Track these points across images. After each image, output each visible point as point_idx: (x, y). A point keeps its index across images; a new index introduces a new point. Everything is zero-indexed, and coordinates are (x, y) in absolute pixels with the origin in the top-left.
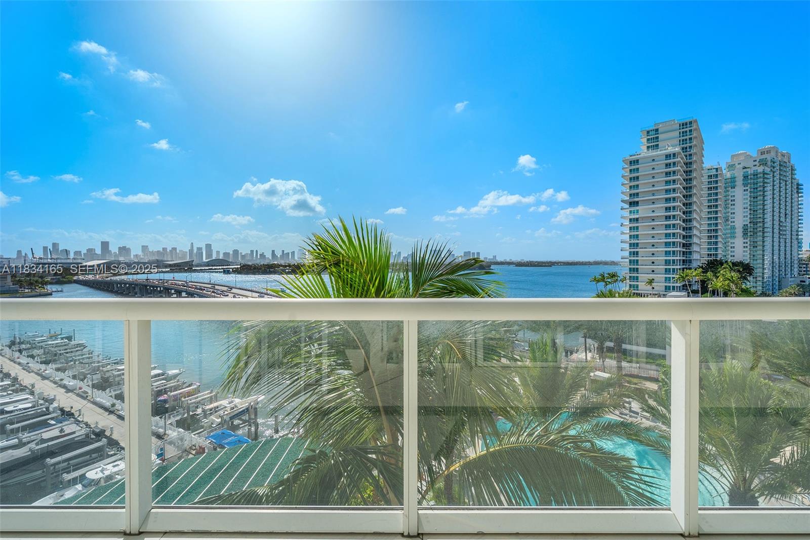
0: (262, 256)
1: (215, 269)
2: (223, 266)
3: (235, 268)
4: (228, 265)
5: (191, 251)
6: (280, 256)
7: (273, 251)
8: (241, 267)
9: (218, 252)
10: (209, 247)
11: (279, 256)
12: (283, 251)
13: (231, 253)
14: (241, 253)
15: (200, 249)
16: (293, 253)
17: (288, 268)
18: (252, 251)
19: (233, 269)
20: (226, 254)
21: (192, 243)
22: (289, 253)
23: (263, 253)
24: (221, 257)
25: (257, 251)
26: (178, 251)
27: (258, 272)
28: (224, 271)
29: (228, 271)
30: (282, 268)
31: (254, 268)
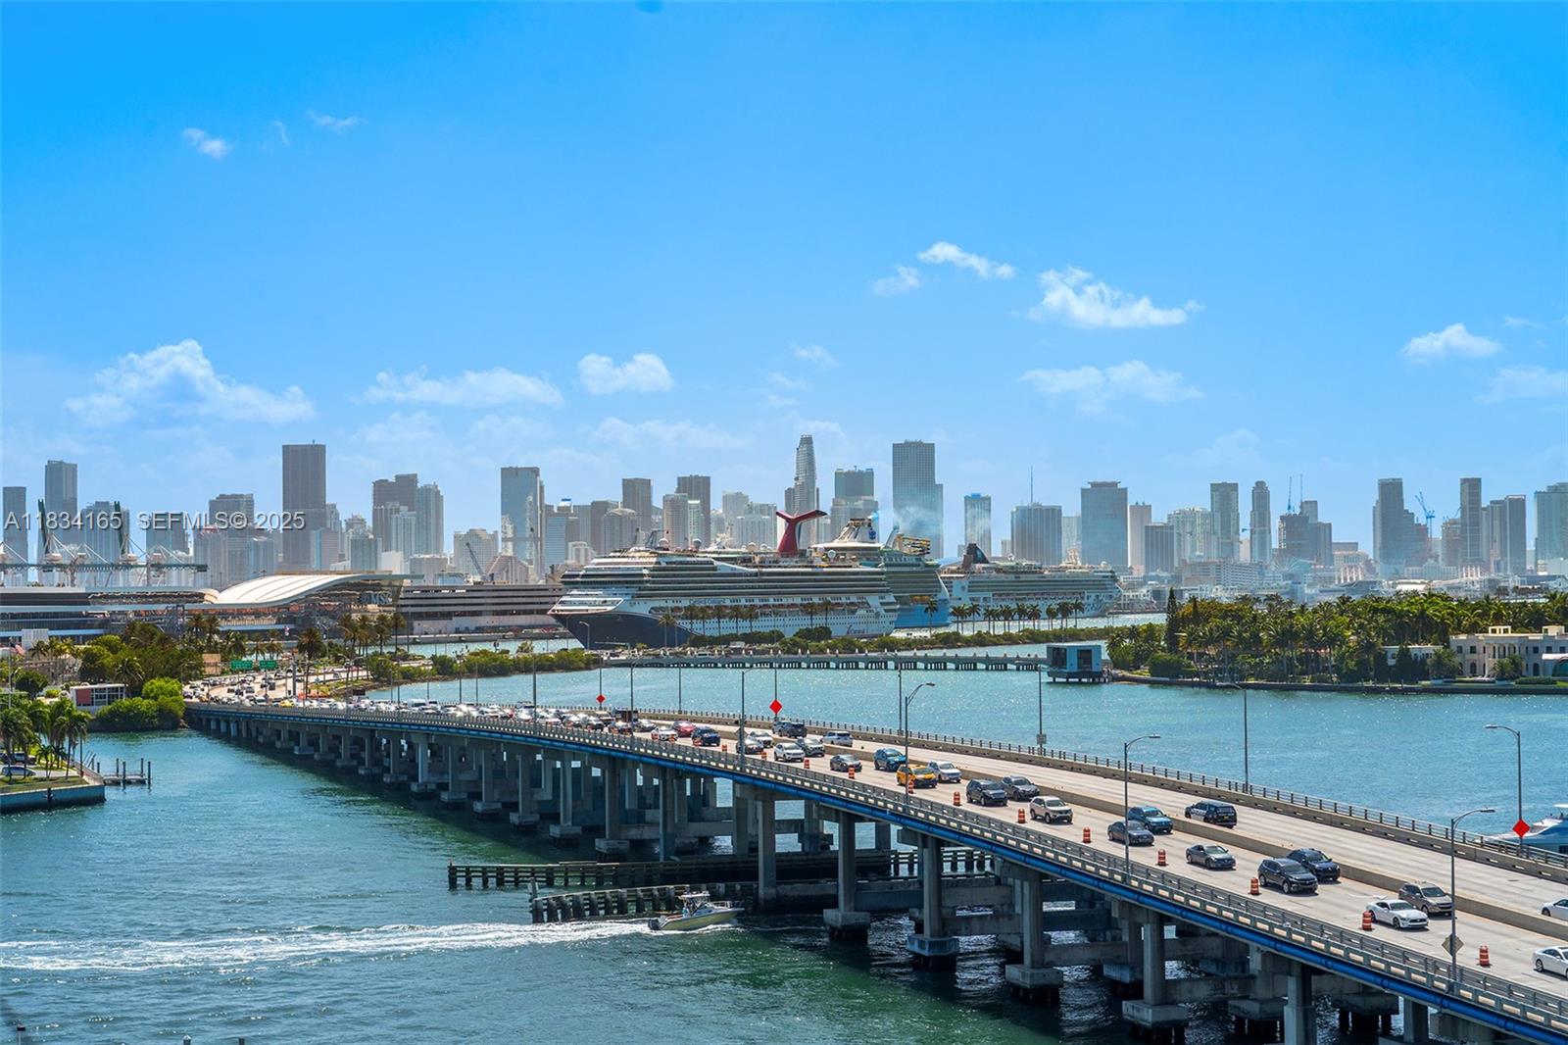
0: (1304, 528)
1: (980, 640)
2: (1035, 615)
3: (1133, 632)
4: (1065, 611)
5: (801, 498)
6: (1448, 527)
7: (1391, 492)
8: (1174, 624)
9: (980, 507)
10: (911, 463)
11: (1436, 533)
12: (1472, 487)
14: (1144, 510)
15: (854, 484)
18: (1224, 494)
19: (1114, 637)
20: (1039, 523)
21: (807, 441)
23: (1311, 508)
25: (1261, 493)
26: (717, 507)
27: (1312, 665)
28: (1057, 658)
29: (1085, 655)
30: (1501, 633)
31: (1287, 637)
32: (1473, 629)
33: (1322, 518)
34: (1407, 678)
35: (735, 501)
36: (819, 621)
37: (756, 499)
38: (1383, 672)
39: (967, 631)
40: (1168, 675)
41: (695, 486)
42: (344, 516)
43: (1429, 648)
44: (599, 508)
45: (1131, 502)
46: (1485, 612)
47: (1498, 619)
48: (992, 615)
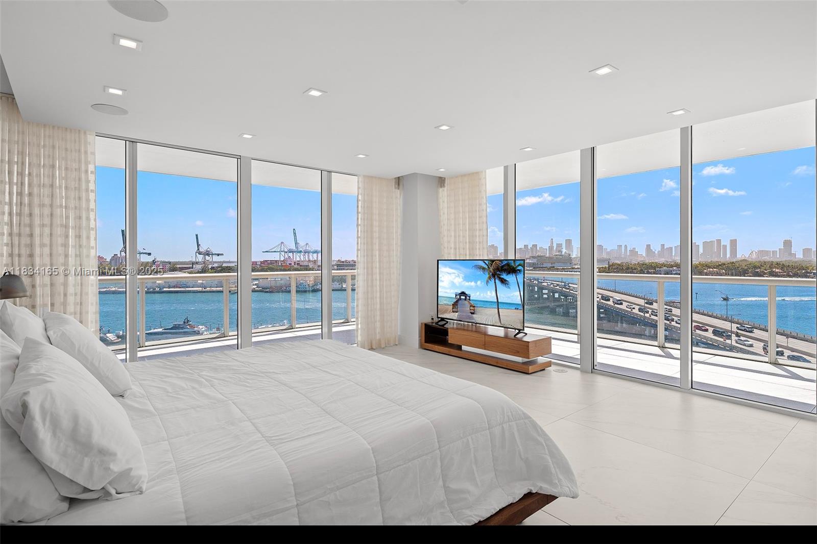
0: (633, 252)
3: (602, 268)
5: (551, 248)
6: (659, 252)
7: (648, 246)
8: (609, 267)
10: (569, 243)
11: (656, 253)
12: (663, 246)
14: (606, 249)
15: (559, 245)
17: (674, 268)
18: (620, 246)
21: (552, 239)
22: (672, 248)
25: (626, 246)
26: (538, 248)
32: (660, 268)
33: (636, 250)
35: (541, 248)
36: (553, 265)
37: (544, 248)
39: (576, 267)
41: (535, 246)
43: (652, 270)
45: (604, 248)
46: (663, 265)
47: (665, 266)
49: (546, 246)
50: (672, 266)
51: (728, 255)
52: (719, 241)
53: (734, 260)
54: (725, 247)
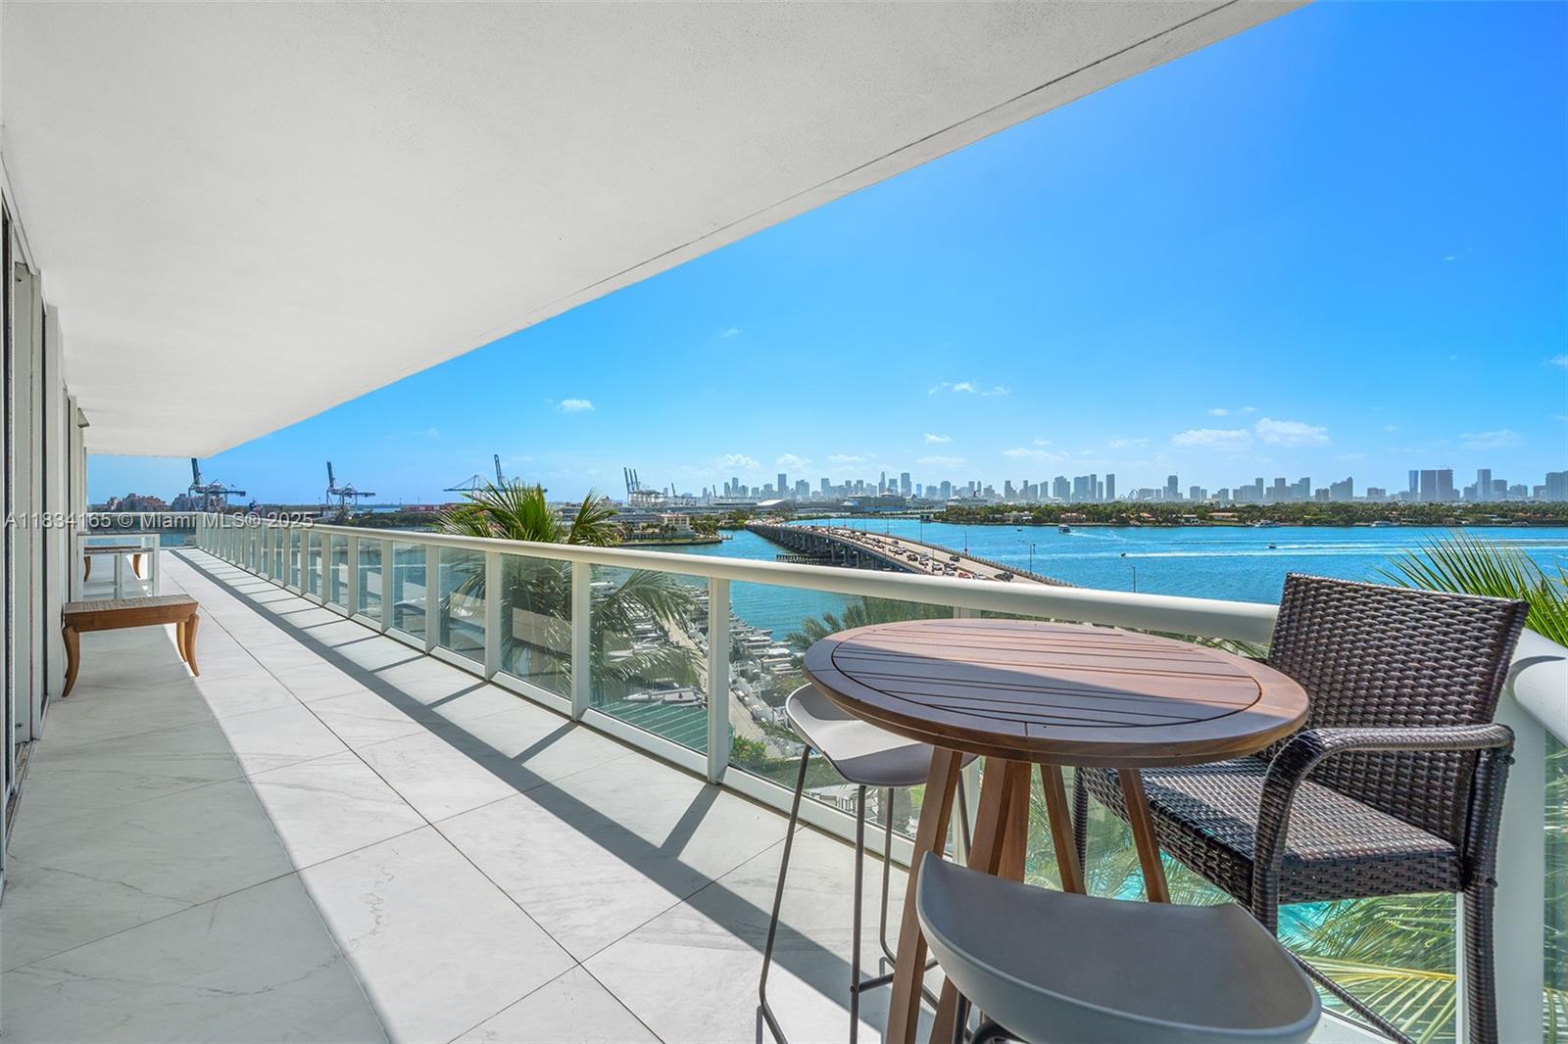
0: (989, 491)
1: (911, 514)
2: (923, 508)
3: (938, 512)
4: (930, 508)
5: (882, 484)
6: (1021, 491)
7: (1008, 483)
8: (947, 511)
9: (919, 486)
10: (905, 477)
11: (1018, 492)
12: (1026, 482)
13: (939, 487)
14: (954, 487)
15: (893, 482)
16: (1045, 485)
17: (1026, 512)
18: (972, 483)
19: (935, 514)
20: (931, 489)
21: (883, 473)
22: (1036, 486)
23: (991, 486)
24: (924, 494)
25: (979, 483)
26: (865, 486)
27: (975, 519)
28: (922, 517)
29: (928, 517)
30: (1015, 513)
31: (968, 514)
32: (1009, 512)
33: (993, 489)
34: (995, 521)
36: (878, 509)
37: (873, 484)
38: (989, 521)
40: (945, 521)
41: (860, 482)
42: (790, 488)
44: (841, 486)
45: (951, 485)
46: (1012, 508)
47: (1014, 510)
48: (915, 509)
49: (876, 483)
50: (1024, 510)
51: (1105, 496)
52: (1094, 477)
53: (1111, 502)
54: (1101, 484)
